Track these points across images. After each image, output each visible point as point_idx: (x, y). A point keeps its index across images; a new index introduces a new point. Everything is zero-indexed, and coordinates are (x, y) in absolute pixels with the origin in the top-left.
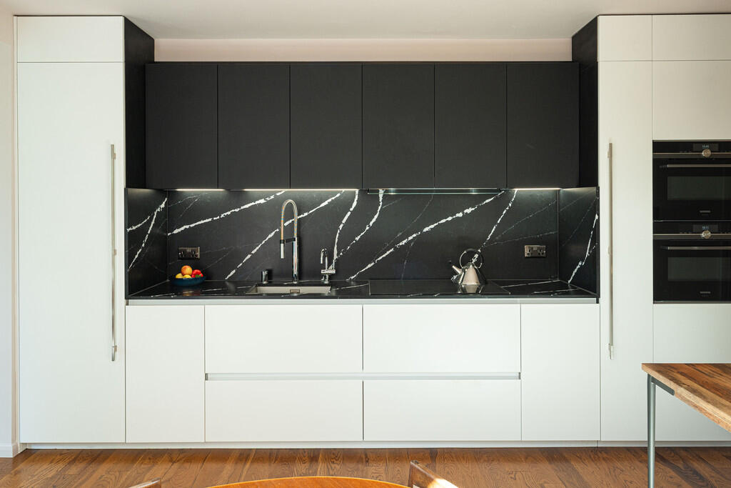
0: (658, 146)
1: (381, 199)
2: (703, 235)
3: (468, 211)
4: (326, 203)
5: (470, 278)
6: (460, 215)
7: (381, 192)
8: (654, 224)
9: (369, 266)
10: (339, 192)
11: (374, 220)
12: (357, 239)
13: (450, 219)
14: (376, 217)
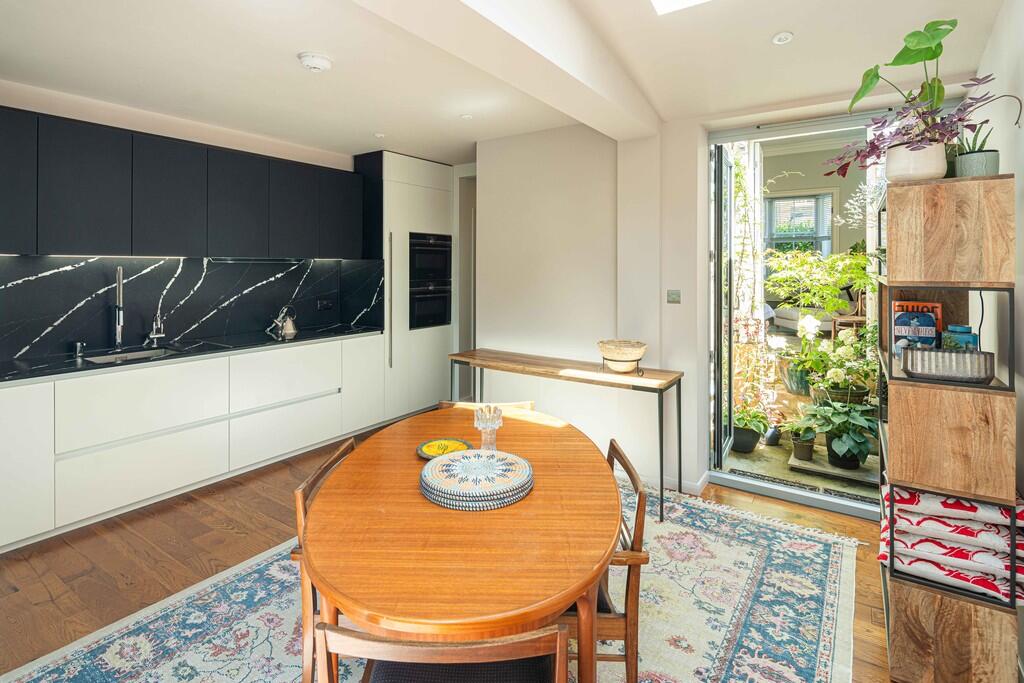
0: (413, 236)
1: (205, 266)
2: (430, 288)
3: (279, 276)
4: (149, 270)
5: (289, 328)
6: (273, 279)
7: (205, 261)
8: (410, 282)
9: (194, 327)
10: (163, 260)
11: (198, 285)
12: (181, 303)
13: (265, 282)
14: (200, 282)
